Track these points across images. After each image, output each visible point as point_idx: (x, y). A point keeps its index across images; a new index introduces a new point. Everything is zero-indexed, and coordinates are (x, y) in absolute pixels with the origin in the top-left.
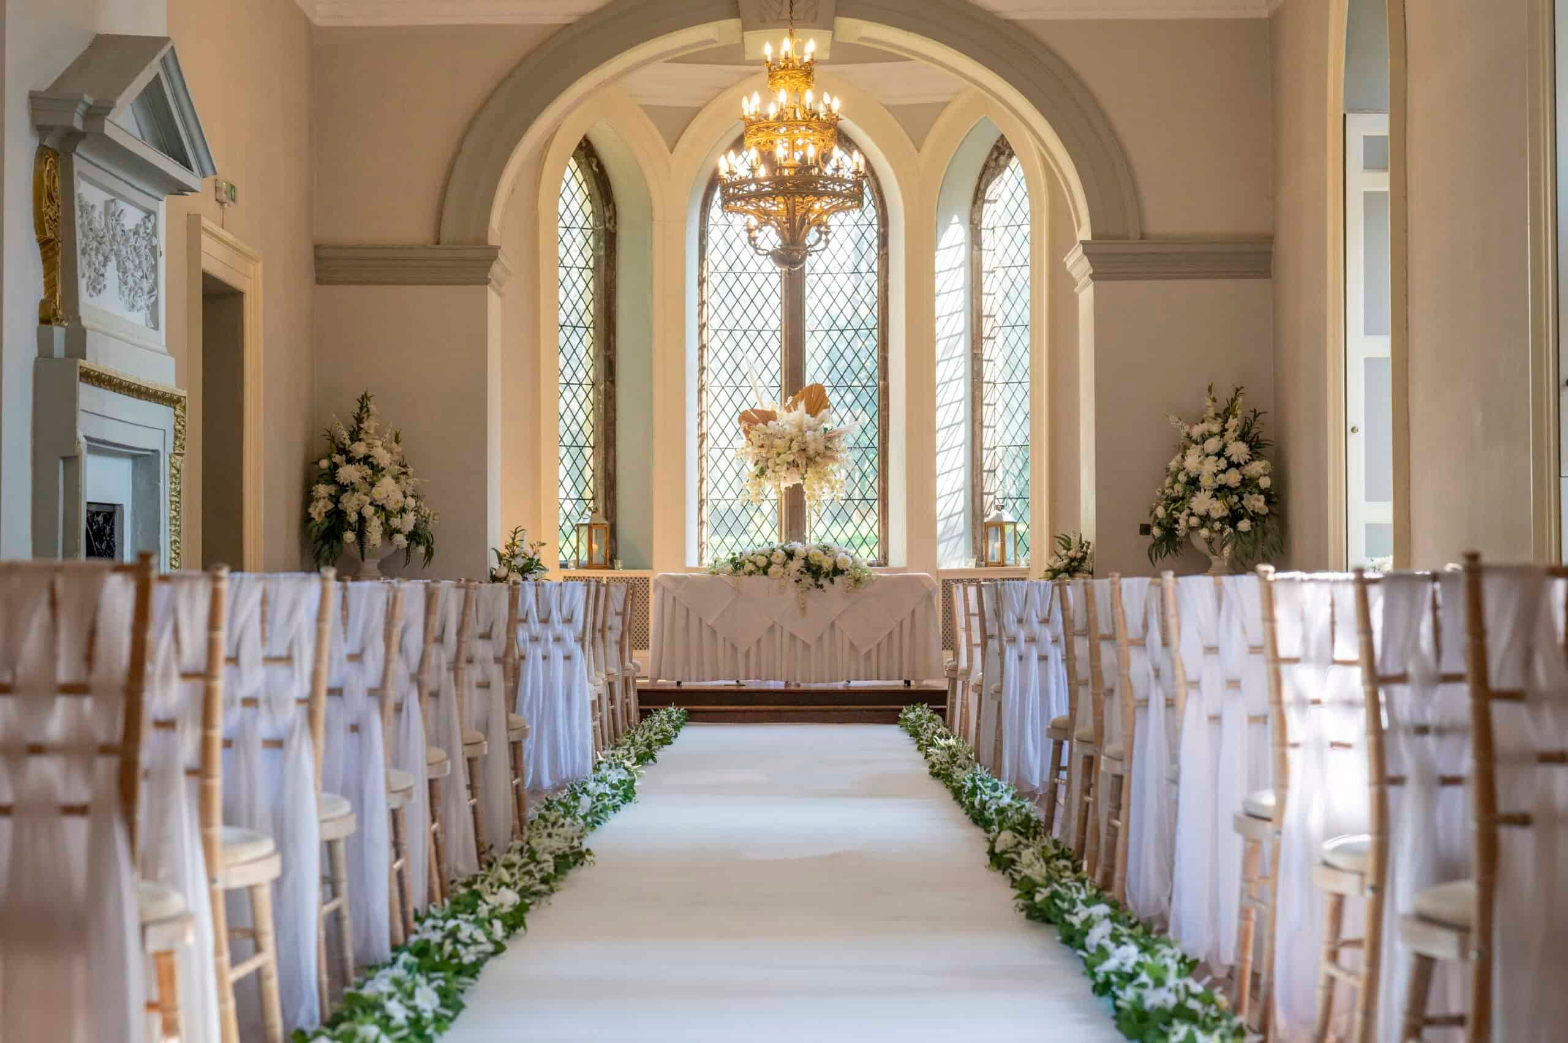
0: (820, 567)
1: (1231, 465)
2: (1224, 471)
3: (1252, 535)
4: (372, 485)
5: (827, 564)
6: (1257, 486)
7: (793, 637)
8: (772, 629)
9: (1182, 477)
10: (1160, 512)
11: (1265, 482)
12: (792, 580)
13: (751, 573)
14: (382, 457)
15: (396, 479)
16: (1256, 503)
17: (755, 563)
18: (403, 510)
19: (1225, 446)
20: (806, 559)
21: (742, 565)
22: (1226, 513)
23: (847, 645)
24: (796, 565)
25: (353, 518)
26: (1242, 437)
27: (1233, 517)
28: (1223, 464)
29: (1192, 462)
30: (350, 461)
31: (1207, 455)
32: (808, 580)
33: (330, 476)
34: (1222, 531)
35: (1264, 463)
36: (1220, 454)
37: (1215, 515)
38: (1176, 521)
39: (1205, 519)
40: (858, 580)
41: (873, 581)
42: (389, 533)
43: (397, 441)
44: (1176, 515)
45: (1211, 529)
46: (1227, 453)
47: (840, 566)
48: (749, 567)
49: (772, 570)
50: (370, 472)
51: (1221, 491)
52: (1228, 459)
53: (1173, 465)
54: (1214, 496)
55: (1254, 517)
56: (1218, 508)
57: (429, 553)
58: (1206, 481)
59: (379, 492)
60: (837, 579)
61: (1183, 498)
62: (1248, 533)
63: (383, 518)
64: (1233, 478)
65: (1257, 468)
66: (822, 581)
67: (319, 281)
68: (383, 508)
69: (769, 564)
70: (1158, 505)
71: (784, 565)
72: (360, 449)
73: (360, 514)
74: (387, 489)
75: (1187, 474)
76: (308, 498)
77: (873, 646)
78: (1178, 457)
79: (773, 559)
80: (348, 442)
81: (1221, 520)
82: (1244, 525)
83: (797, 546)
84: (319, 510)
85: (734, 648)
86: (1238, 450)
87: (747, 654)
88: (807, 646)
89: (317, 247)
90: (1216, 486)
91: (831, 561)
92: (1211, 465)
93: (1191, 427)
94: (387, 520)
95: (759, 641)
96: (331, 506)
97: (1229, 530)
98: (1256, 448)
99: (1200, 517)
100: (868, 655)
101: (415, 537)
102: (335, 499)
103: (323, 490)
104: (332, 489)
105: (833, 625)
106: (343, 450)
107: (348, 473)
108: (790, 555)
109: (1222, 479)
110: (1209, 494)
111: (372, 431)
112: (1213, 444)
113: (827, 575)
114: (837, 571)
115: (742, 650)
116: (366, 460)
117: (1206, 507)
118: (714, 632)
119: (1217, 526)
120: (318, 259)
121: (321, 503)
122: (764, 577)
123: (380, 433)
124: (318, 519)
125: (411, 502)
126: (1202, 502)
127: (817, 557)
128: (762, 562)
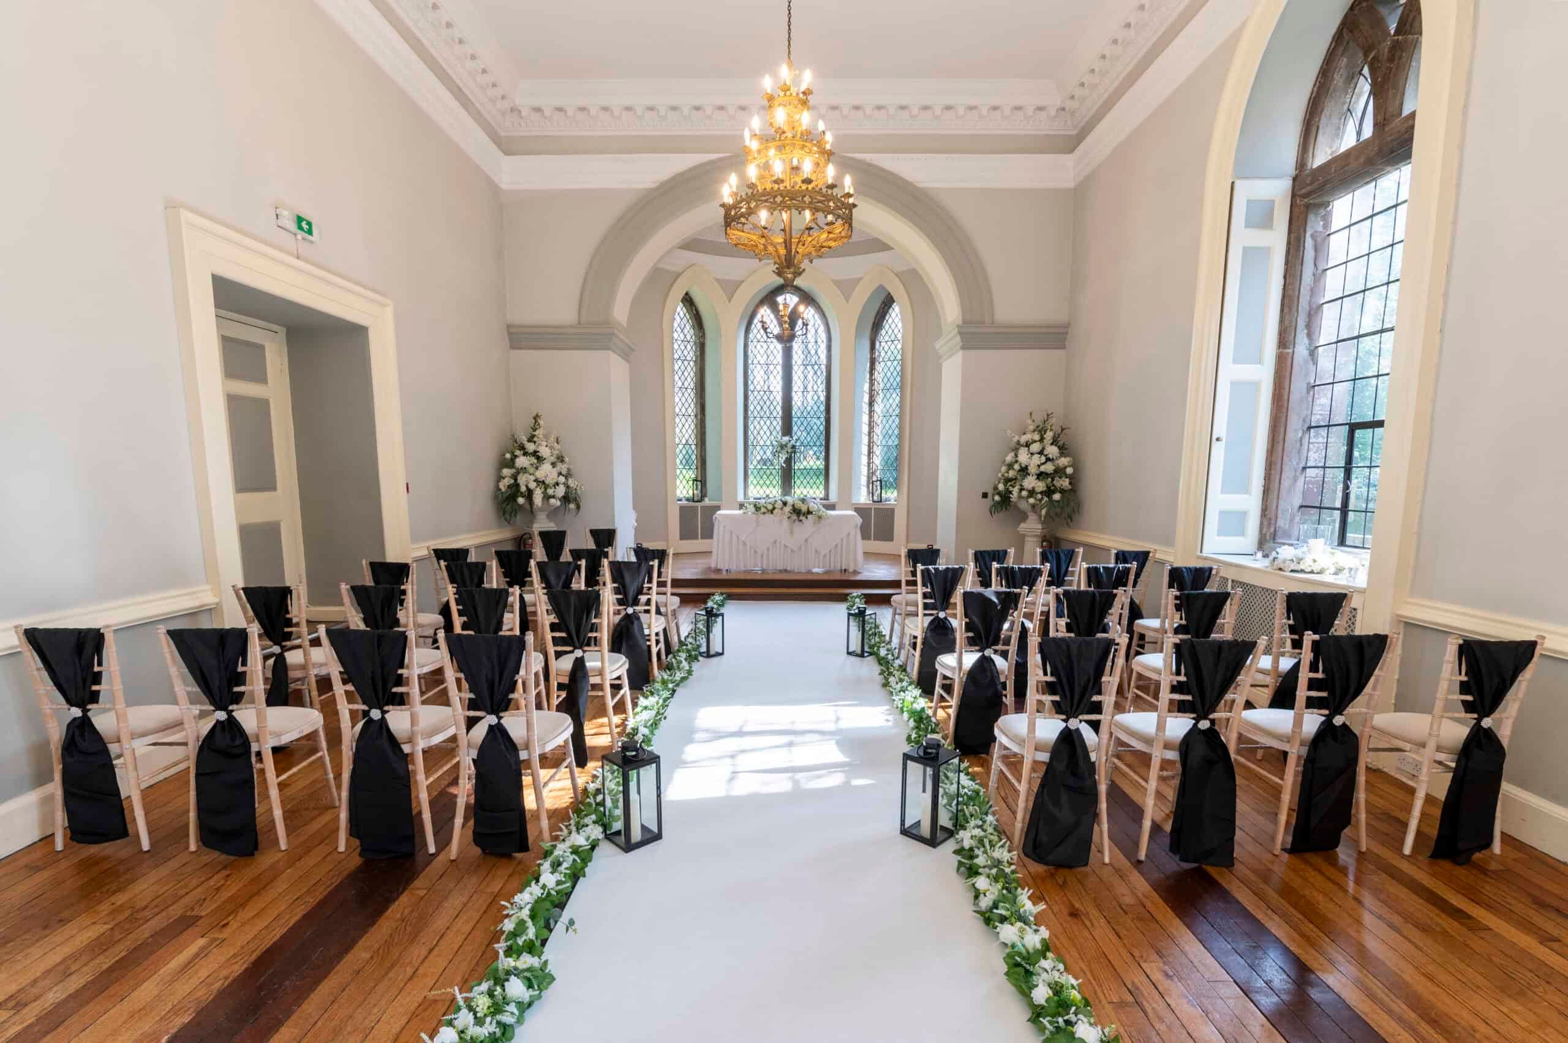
0: (800, 510)
1: (1048, 460)
2: (1043, 464)
3: (1061, 504)
4: (537, 468)
5: (804, 509)
6: (1065, 473)
7: (786, 546)
8: (775, 542)
9: (1017, 467)
10: (1001, 487)
11: (1069, 471)
12: (786, 517)
13: (764, 513)
14: (544, 451)
15: (554, 465)
16: (1065, 483)
17: (766, 508)
18: (557, 484)
19: (1043, 449)
20: (793, 506)
21: (760, 508)
22: (1045, 489)
23: (814, 551)
24: (788, 509)
25: (523, 489)
26: (1054, 442)
27: (1049, 492)
28: (1043, 459)
29: (1023, 457)
30: (525, 454)
31: (1032, 454)
32: (794, 517)
33: (511, 464)
34: (1041, 500)
35: (1068, 459)
36: (1041, 453)
37: (1038, 490)
38: (1011, 492)
39: (1032, 493)
40: (820, 517)
41: (828, 518)
42: (547, 497)
43: (558, 443)
44: (1011, 489)
45: (1036, 499)
46: (1045, 452)
47: (811, 510)
48: (763, 510)
49: (775, 512)
50: (536, 461)
51: (1041, 476)
52: (1046, 456)
53: (1009, 458)
54: (1038, 478)
55: (1062, 491)
56: (1040, 486)
57: (578, 507)
58: (1033, 469)
59: (540, 474)
60: (809, 516)
61: (1016, 479)
62: (1058, 501)
63: (543, 489)
64: (1049, 468)
65: (1064, 461)
66: (801, 518)
67: (512, 347)
68: (543, 482)
69: (774, 508)
70: (999, 482)
71: (782, 509)
72: (531, 447)
73: (527, 486)
74: (547, 472)
75: (1020, 465)
76: (500, 478)
77: (827, 551)
78: (1013, 454)
79: (776, 506)
80: (525, 442)
81: (1041, 493)
82: (1057, 497)
83: (788, 499)
84: (504, 485)
85: (756, 552)
86: (1052, 451)
87: (762, 556)
88: (792, 551)
89: (509, 326)
90: (1038, 472)
91: (806, 507)
92: (1037, 460)
93: (1020, 437)
94: (546, 489)
95: (768, 549)
96: (512, 481)
97: (1046, 499)
98: (1063, 450)
99: (1029, 491)
100: (825, 556)
101: (566, 499)
102: (515, 477)
103: (506, 472)
104: (513, 471)
105: (806, 540)
106: (522, 448)
107: (522, 461)
108: (785, 504)
109: (1043, 468)
110: (1035, 477)
111: (541, 436)
112: (1035, 447)
113: (804, 514)
114: (809, 512)
115: (759, 552)
116: (535, 454)
117: (1033, 485)
118: (745, 544)
119: (1039, 496)
120: (510, 334)
121: (506, 480)
122: (771, 515)
123: (546, 437)
124: (503, 490)
125: (562, 479)
126: (1030, 482)
127: (799, 505)
128: (770, 507)
